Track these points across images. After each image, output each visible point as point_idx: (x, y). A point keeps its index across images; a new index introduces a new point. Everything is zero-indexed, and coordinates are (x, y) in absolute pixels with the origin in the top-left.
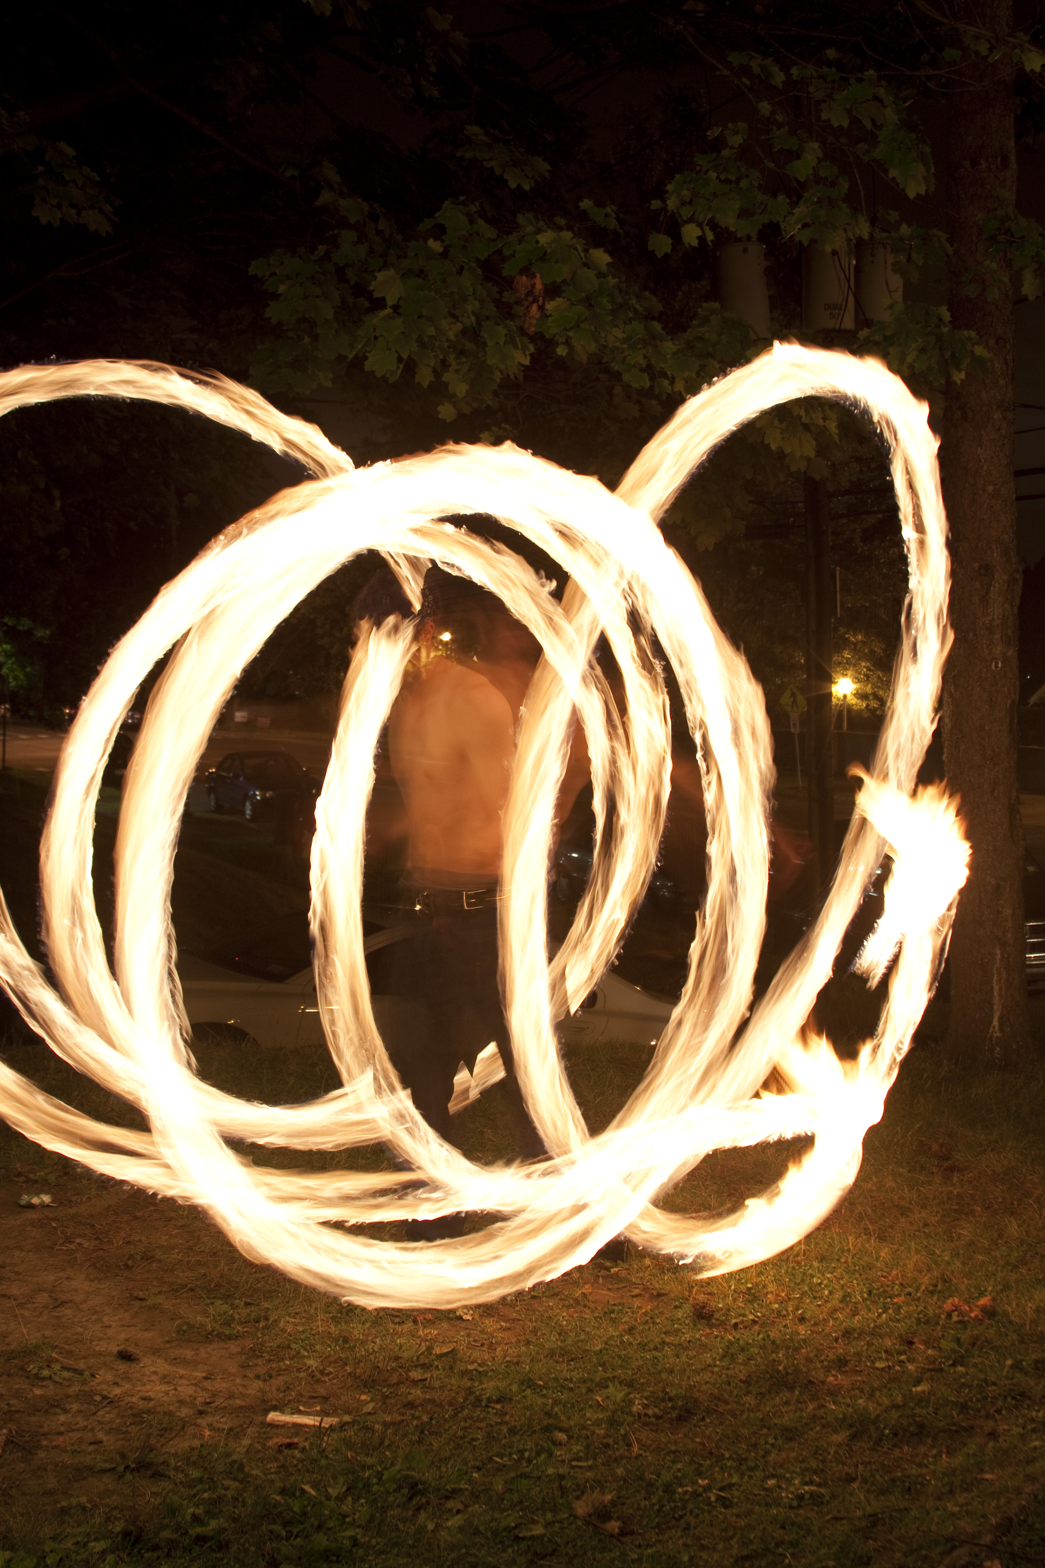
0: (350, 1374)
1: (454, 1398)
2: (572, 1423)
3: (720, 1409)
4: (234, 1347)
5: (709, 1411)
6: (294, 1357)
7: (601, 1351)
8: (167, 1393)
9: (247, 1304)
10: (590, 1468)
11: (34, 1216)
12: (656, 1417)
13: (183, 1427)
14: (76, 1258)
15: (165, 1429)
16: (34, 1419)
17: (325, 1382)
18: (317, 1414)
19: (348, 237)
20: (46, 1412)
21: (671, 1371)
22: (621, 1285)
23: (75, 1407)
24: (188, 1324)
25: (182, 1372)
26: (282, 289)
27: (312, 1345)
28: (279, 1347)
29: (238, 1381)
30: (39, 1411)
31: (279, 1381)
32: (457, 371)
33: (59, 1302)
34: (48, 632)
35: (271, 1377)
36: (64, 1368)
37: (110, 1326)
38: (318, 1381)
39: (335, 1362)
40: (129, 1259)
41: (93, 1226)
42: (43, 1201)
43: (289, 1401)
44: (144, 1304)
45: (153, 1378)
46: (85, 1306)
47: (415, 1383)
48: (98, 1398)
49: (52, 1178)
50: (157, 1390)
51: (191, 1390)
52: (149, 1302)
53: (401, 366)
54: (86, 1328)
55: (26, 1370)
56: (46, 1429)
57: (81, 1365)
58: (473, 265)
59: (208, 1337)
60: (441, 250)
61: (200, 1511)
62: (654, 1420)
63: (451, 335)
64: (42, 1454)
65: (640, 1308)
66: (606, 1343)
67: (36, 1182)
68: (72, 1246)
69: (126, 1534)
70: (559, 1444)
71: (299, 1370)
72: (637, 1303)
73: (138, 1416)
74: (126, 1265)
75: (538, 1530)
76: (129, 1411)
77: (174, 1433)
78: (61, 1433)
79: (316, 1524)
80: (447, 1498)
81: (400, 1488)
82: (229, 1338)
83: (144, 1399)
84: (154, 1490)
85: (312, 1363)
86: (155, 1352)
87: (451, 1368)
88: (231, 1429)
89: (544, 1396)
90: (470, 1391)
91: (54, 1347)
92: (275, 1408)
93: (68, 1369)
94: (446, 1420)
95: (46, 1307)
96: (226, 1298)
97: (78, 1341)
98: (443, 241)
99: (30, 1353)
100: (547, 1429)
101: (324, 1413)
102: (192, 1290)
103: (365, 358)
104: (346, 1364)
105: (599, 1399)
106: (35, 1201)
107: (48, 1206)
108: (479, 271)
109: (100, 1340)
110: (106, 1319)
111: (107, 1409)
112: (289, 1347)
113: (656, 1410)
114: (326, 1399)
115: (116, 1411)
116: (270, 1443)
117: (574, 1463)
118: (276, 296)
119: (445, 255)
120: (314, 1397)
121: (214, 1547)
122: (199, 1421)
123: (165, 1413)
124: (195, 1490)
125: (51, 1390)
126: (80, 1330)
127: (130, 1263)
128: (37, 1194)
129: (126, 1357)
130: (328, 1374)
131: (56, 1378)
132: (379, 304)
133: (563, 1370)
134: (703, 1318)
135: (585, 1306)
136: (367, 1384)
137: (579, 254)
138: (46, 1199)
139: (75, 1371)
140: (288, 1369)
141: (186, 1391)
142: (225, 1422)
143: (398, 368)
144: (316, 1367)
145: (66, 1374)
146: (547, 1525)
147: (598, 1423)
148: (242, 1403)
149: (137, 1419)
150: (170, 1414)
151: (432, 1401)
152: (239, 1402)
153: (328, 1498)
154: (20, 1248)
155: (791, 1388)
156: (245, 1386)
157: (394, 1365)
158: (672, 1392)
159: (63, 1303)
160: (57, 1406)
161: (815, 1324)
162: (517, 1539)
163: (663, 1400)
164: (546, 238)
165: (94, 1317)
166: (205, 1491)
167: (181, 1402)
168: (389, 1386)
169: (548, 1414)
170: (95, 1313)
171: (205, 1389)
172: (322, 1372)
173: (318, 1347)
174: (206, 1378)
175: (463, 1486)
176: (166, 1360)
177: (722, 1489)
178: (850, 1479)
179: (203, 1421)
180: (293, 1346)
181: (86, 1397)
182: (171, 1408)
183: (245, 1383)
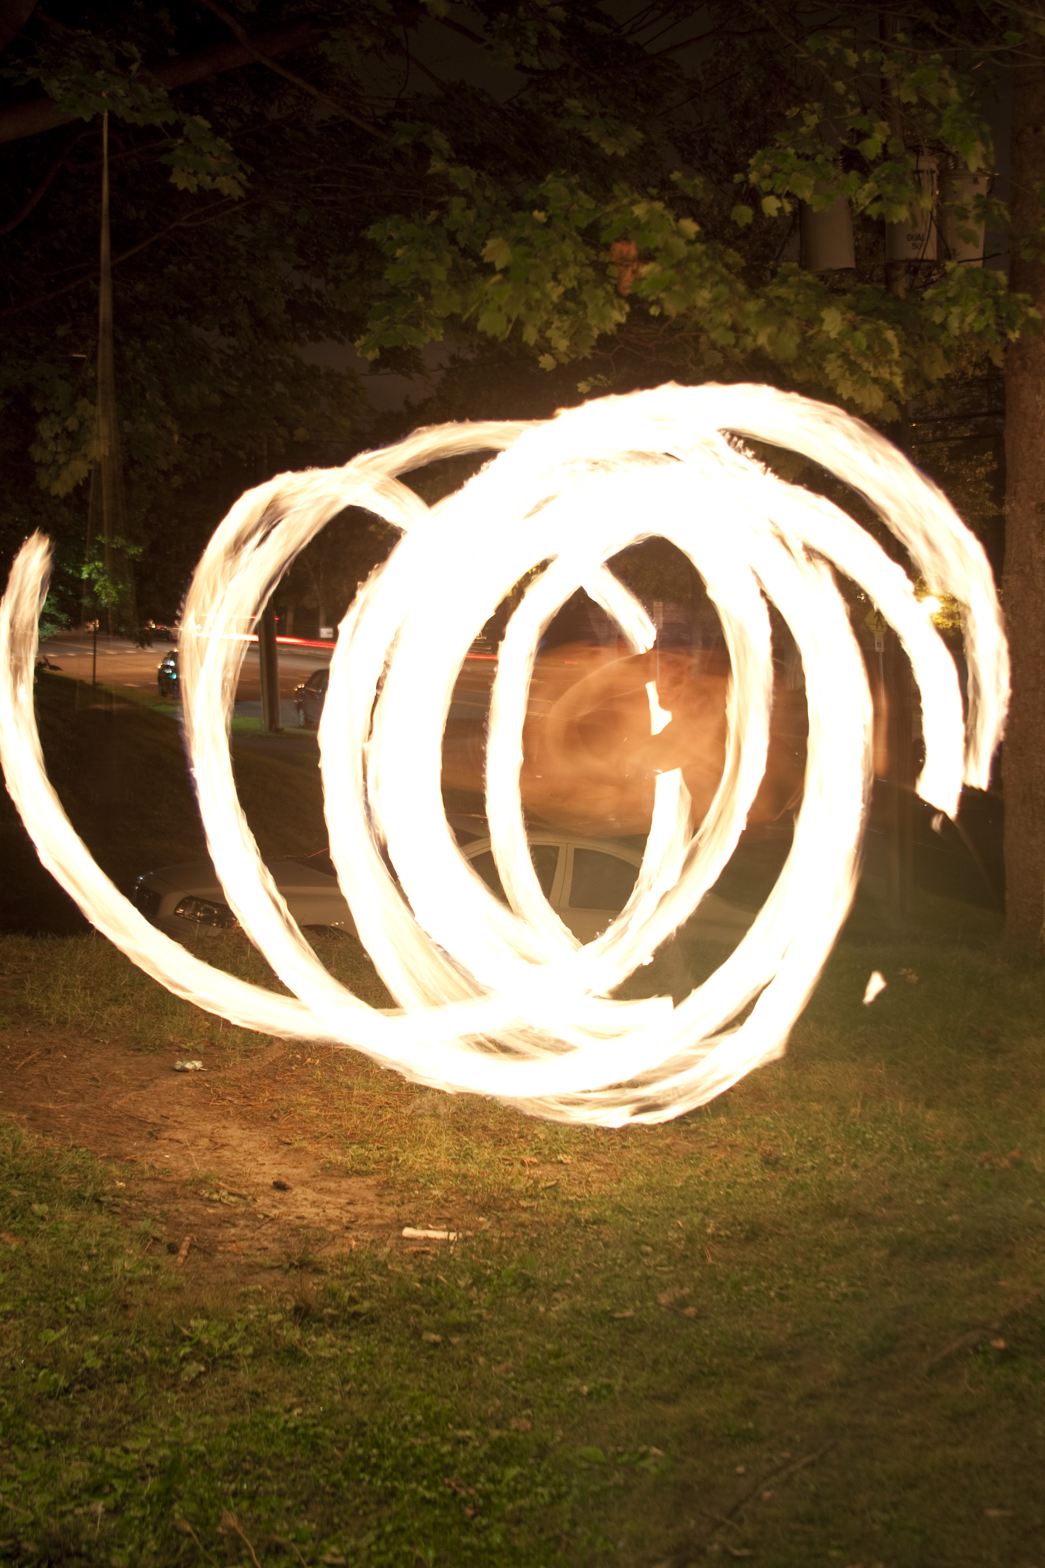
0: (470, 1201)
1: (558, 1221)
2: (656, 1239)
3: (782, 1233)
4: (370, 1181)
5: (771, 1234)
6: (422, 1188)
7: (681, 1187)
8: (318, 1214)
9: (378, 1148)
10: (671, 1272)
11: (189, 1078)
12: (727, 1237)
13: (333, 1239)
14: (229, 1112)
15: (320, 1240)
16: (209, 1231)
17: (449, 1207)
18: (444, 1230)
19: (457, 203)
20: (219, 1226)
21: (741, 1203)
22: (699, 1139)
23: (242, 1223)
24: (330, 1162)
25: (328, 1199)
26: (399, 253)
27: (437, 1179)
28: (408, 1180)
29: (376, 1205)
30: (214, 1225)
31: (411, 1207)
32: (558, 328)
33: (219, 1145)
34: (141, 550)
35: (403, 1203)
36: (231, 1194)
37: (264, 1164)
38: (443, 1207)
39: (457, 1192)
40: (275, 1111)
41: (240, 1087)
42: (195, 1066)
43: (420, 1221)
44: (291, 1147)
45: (305, 1203)
46: (240, 1149)
47: (525, 1209)
48: (261, 1216)
49: (201, 1048)
50: (309, 1212)
51: (337, 1212)
52: (296, 1145)
53: (510, 327)
54: (244, 1165)
55: (199, 1195)
56: (220, 1239)
57: (244, 1192)
58: (574, 234)
59: (348, 1173)
60: (545, 220)
61: (355, 1293)
62: (725, 1239)
63: (555, 298)
64: (219, 1256)
65: (715, 1156)
66: (686, 1182)
67: (187, 1051)
68: (225, 1103)
69: (297, 1310)
70: (647, 1254)
71: (426, 1199)
72: (712, 1152)
73: (295, 1231)
74: (273, 1118)
75: (629, 1313)
76: (287, 1227)
77: (326, 1243)
78: (234, 1241)
79: (449, 1305)
80: (554, 1290)
81: (514, 1283)
82: (367, 1174)
83: (298, 1218)
84: (316, 1281)
85: (437, 1192)
86: (304, 1183)
87: (555, 1198)
88: (373, 1241)
89: (634, 1220)
90: (570, 1216)
91: (220, 1179)
92: (409, 1225)
93: (234, 1195)
94: (551, 1237)
95: (208, 1149)
96: (362, 1143)
97: (238, 1174)
98: (547, 211)
99: (203, 1182)
100: (637, 1244)
101: (450, 1230)
102: (331, 1137)
103: (477, 320)
104: (466, 1194)
105: (680, 1223)
106: (189, 1066)
107: (200, 1070)
108: (580, 239)
109: (257, 1174)
110: (259, 1159)
111: (269, 1225)
112: (417, 1181)
113: (728, 1232)
114: (450, 1220)
115: (276, 1226)
116: (406, 1251)
117: (659, 1268)
118: (394, 260)
119: (548, 225)
120: (440, 1219)
121: (368, 1320)
122: (346, 1235)
123: (318, 1229)
124: (349, 1281)
125: (221, 1210)
126: (238, 1166)
127: (275, 1115)
128: (190, 1060)
129: (280, 1186)
130: (451, 1202)
131: (225, 1201)
132: (488, 269)
133: (650, 1201)
134: (769, 1164)
135: (668, 1154)
136: (484, 1209)
137: (670, 224)
138: (198, 1064)
139: (240, 1196)
140: (417, 1198)
141: (333, 1213)
142: (368, 1236)
143: (507, 328)
144: (442, 1196)
145: (232, 1199)
146: (636, 1310)
147: (679, 1240)
148: (381, 1222)
149: (295, 1233)
150: (322, 1229)
151: (539, 1223)
152: (377, 1221)
153: (458, 1287)
154: (180, 1104)
155: (842, 1217)
156: (381, 1210)
157: (506, 1195)
158: (741, 1218)
159: (223, 1145)
160: (228, 1222)
161: (867, 1171)
162: (613, 1319)
163: (733, 1225)
164: (640, 211)
165: (250, 1157)
166: (357, 1281)
167: (330, 1221)
168: (503, 1211)
169: (637, 1233)
170: (250, 1154)
171: (348, 1212)
172: (446, 1200)
173: (442, 1181)
174: (349, 1204)
175: (568, 1281)
176: (314, 1190)
177: (781, 1288)
178: (888, 1284)
179: (350, 1235)
180: (421, 1180)
181: (253, 1216)
182: (322, 1225)
183: (381, 1207)
